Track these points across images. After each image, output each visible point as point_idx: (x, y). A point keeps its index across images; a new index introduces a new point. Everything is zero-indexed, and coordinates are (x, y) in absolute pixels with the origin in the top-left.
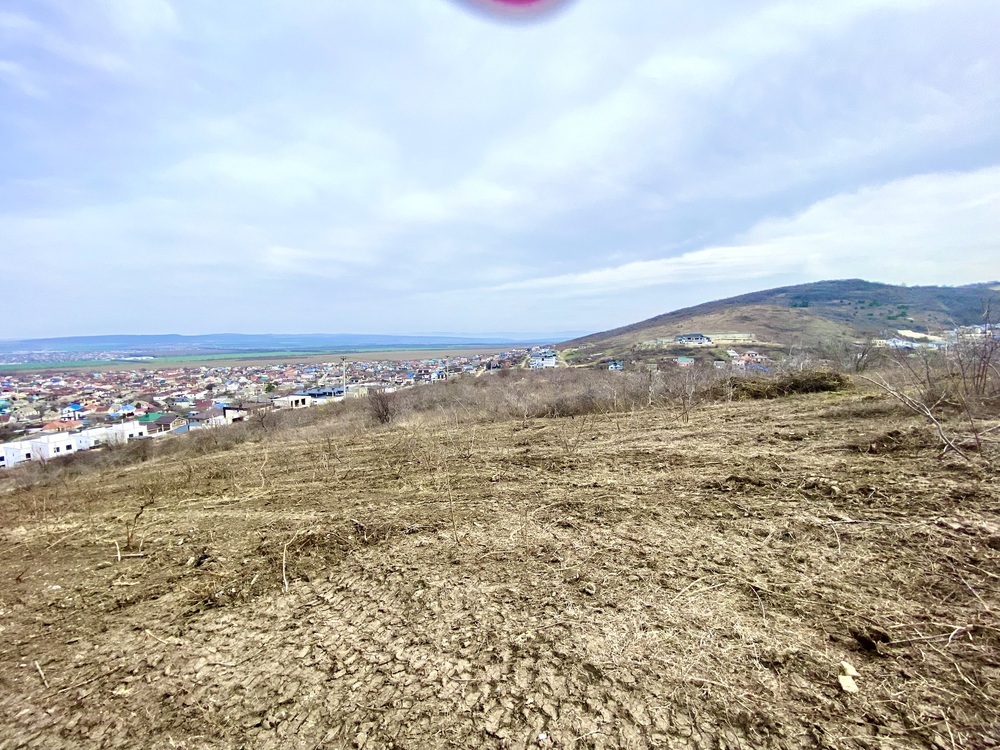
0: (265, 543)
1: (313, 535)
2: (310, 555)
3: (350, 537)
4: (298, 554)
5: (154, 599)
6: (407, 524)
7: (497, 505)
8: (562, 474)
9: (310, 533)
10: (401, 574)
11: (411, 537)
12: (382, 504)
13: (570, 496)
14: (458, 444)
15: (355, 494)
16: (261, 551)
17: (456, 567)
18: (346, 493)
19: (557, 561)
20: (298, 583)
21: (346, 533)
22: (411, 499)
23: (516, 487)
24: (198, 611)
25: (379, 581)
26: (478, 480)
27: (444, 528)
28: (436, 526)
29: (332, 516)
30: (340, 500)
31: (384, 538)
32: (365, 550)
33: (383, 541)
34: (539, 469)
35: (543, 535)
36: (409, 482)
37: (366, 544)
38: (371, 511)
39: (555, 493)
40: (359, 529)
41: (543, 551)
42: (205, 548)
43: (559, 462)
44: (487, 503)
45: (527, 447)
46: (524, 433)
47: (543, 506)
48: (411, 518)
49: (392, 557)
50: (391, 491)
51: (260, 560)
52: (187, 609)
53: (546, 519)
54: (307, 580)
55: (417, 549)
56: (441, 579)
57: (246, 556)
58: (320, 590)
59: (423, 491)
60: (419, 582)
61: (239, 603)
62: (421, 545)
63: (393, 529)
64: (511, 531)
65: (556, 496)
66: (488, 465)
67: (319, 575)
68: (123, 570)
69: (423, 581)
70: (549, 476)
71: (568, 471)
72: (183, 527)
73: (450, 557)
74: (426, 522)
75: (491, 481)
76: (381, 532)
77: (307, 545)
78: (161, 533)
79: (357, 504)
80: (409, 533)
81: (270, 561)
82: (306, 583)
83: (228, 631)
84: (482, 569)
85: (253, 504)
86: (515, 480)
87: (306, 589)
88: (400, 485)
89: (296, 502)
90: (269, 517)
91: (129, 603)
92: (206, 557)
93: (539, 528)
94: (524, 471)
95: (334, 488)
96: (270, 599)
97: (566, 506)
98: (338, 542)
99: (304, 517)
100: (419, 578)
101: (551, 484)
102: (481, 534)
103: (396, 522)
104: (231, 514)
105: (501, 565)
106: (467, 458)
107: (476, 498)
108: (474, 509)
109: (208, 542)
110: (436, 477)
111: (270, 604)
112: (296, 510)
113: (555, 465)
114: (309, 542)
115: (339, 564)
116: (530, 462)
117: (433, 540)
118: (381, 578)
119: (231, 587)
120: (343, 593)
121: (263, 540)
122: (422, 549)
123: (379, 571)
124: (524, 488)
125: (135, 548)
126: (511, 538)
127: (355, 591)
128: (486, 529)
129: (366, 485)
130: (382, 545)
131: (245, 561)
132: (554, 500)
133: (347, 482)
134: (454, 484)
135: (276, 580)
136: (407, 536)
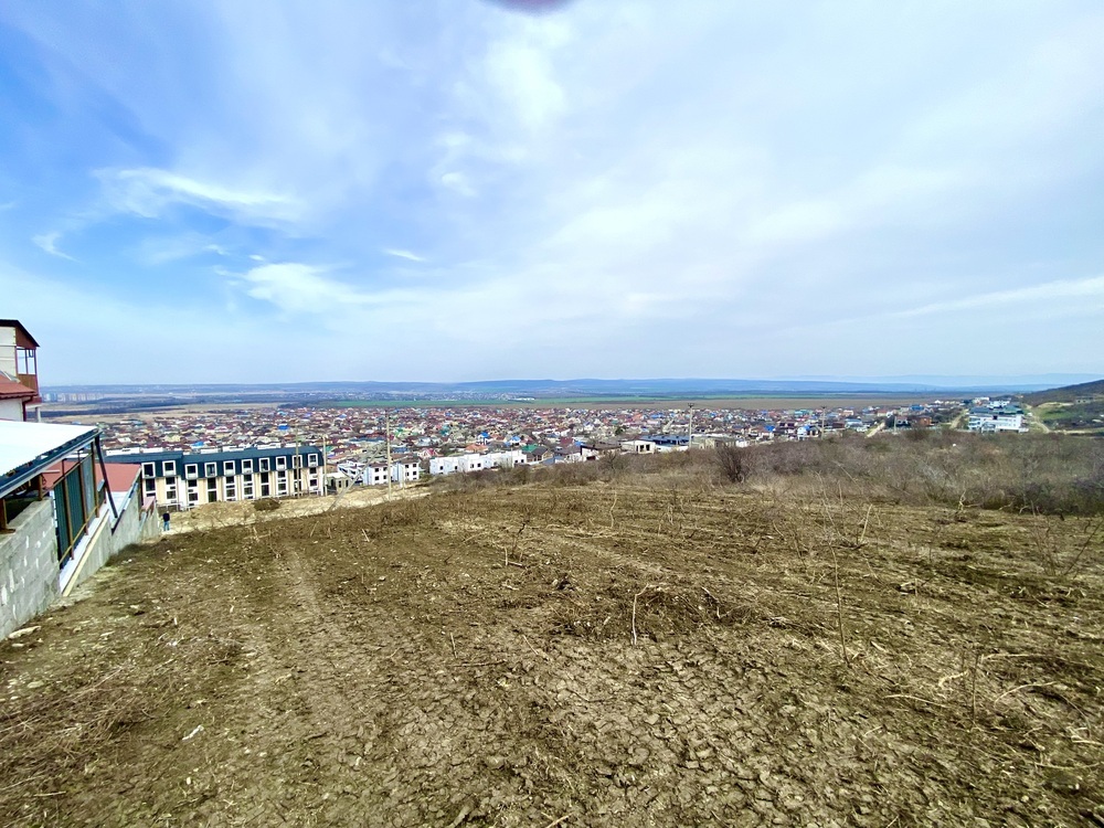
0: (615, 585)
1: (662, 593)
2: (658, 613)
3: (700, 608)
4: (646, 608)
5: (529, 608)
6: (769, 613)
7: (912, 627)
8: (1040, 609)
9: (659, 589)
10: (765, 675)
11: (776, 632)
12: (736, 580)
13: (1063, 651)
14: (841, 527)
15: (703, 558)
16: (612, 593)
17: (844, 695)
18: (693, 555)
19: (1032, 748)
20: (645, 639)
21: (695, 601)
22: (775, 584)
23: (945, 609)
24: (560, 633)
25: (736, 672)
26: (876, 582)
27: (824, 636)
28: (812, 628)
29: (680, 577)
30: (687, 561)
31: (741, 622)
32: (717, 628)
33: (739, 625)
34: (991, 592)
35: (1006, 698)
36: (770, 561)
37: (719, 622)
38: (723, 584)
39: (1027, 636)
40: (711, 602)
41: (1001, 723)
42: (566, 574)
43: (1035, 589)
44: (893, 621)
45: (967, 553)
46: (968, 528)
47: (1003, 654)
48: (775, 608)
49: (751, 648)
50: (747, 566)
51: (612, 603)
52: (552, 627)
53: (1014, 677)
54: (655, 640)
55: (786, 651)
56: (821, 703)
57: (598, 593)
58: (668, 656)
59: (790, 578)
60: (790, 694)
61: (592, 638)
62: (790, 647)
63: (753, 614)
64: (940, 675)
65: (1031, 643)
66: (891, 565)
67: (666, 639)
68: (509, 575)
69: (795, 696)
70: (1015, 609)
71: (1057, 607)
72: (550, 548)
73: (835, 678)
74: (796, 619)
75: (899, 589)
76: (739, 614)
77: (655, 601)
78: (534, 551)
79: (706, 571)
80: (773, 626)
81: (621, 606)
82: (653, 642)
83: (583, 663)
84: (889, 713)
85: (604, 542)
86: (947, 599)
87: (653, 648)
88: (758, 563)
89: (642, 551)
90: (619, 559)
91: (512, 606)
92: (567, 583)
93: (995, 685)
94: (961, 588)
95: (680, 545)
96: (619, 646)
97: (1054, 666)
98: (687, 609)
99: (651, 570)
100: (788, 689)
101: (1019, 621)
102: (883, 663)
103: (753, 605)
104: (586, 547)
105: (920, 720)
106: (857, 548)
107: (871, 607)
108: (871, 623)
109: (568, 568)
110: (808, 563)
111: (620, 652)
112: (642, 559)
113: (1029, 592)
114: (657, 599)
115: (688, 634)
116: (983, 578)
117: (806, 645)
118: (738, 670)
119: (587, 621)
120: (694, 669)
121: (613, 581)
122: (791, 653)
123: (735, 659)
124: (963, 616)
125: (517, 557)
126: (940, 684)
127: (707, 673)
128: (894, 659)
129: (715, 551)
130: (737, 629)
131: (598, 598)
132: (1027, 649)
133: (694, 542)
134: (834, 579)
135: (626, 629)
136: (771, 629)
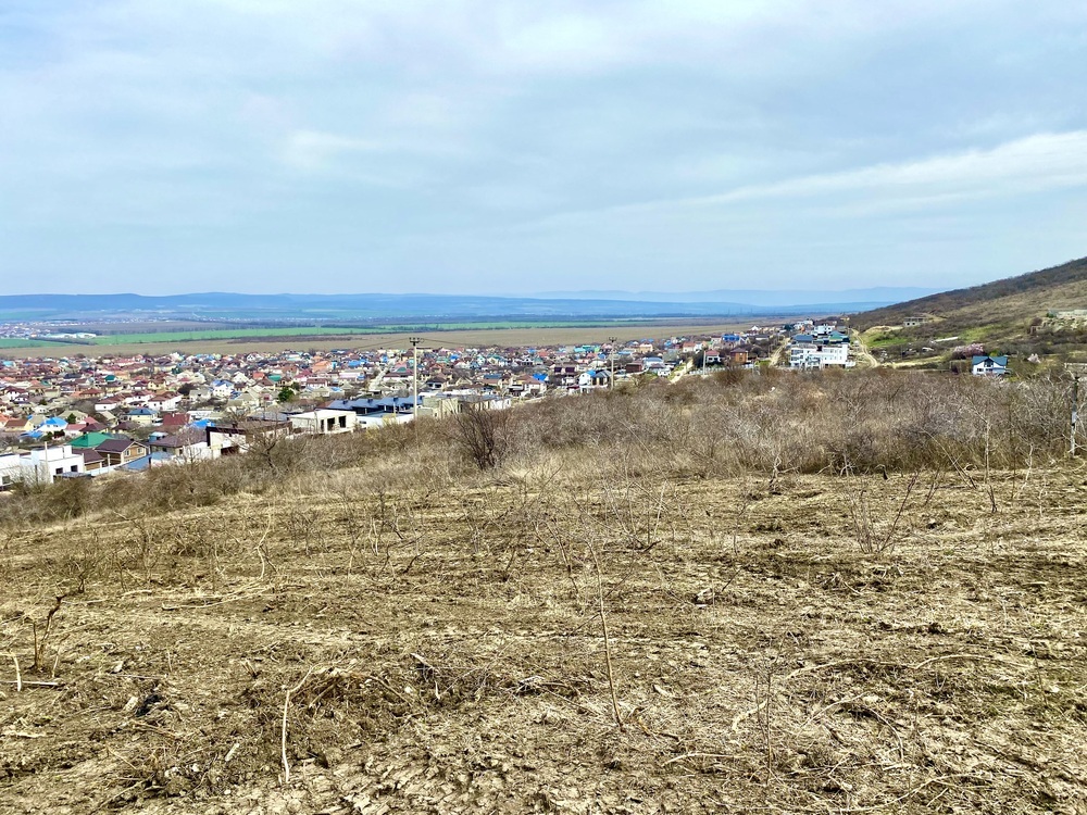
0: (258, 683)
1: (339, 678)
2: (332, 716)
3: (408, 690)
4: (310, 712)
5: (66, 767)
6: (518, 675)
7: (705, 653)
8: (854, 598)
9: (334, 673)
10: (502, 776)
11: (525, 702)
12: (472, 629)
13: (873, 649)
14: (627, 519)
15: (422, 604)
16: (250, 698)
17: (614, 776)
18: (408, 600)
19: (837, 789)
20: (308, 768)
21: (400, 681)
22: (529, 624)
23: (748, 619)
24: (134, 799)
25: (458, 784)
26: (668, 596)
27: (592, 692)
28: (577, 684)
29: (379, 643)
30: (395, 613)
31: (473, 700)
32: (434, 717)
33: (470, 704)
34: (803, 585)
35: (809, 728)
36: (527, 590)
37: (439, 705)
38: (451, 641)
39: (839, 640)
40: (425, 676)
41: (805, 764)
42: (156, 683)
43: (849, 573)
44: (684, 648)
45: (778, 536)
46: (772, 504)
47: (809, 666)
48: (526, 663)
49: (486, 738)
50: (489, 603)
51: (245, 715)
52: (115, 793)
53: (816, 695)
54: (325, 764)
55: (538, 729)
56: (581, 796)
57: (223, 705)
58: (346, 787)
59: (555, 611)
60: (537, 796)
61: (202, 793)
62: (545, 722)
63: (491, 681)
64: (734, 714)
65: (840, 646)
66: (689, 567)
67: (346, 758)
68: (21, 709)
69: (544, 797)
70: (826, 603)
71: (871, 593)
72: (127, 638)
73: (601, 754)
74: (555, 674)
75: (695, 600)
76: (468, 685)
77: (329, 696)
78: (88, 648)
79: (426, 625)
80: (522, 694)
81: (261, 721)
82: (322, 770)
84: (669, 786)
85: (244, 608)
86: (750, 603)
87: (322, 782)
88: (510, 594)
89: (316, 611)
90: (269, 633)
91: (25, 771)
92: (156, 699)
93: (798, 712)
94: (769, 586)
95: (386, 589)
96: (256, 793)
97: (863, 670)
98: (385, 697)
99: (331, 641)
100: (536, 789)
101: (830, 618)
102: (669, 712)
103: (495, 667)
104: (206, 623)
105: (710, 784)
106: (645, 549)
107: (659, 634)
108: (655, 657)
109: (163, 670)
110: (581, 583)
111: (257, 803)
112: (315, 626)
113: (840, 579)
114: (332, 690)
115: (384, 741)
116: (784, 569)
117: (568, 714)
118: (463, 778)
119: (191, 763)
120: (390, 798)
121: (255, 676)
122: (544, 730)
123: (459, 762)
124: (769, 624)
125: (47, 670)
126: (734, 727)
127: (411, 798)
128: (681, 703)
129: (445, 588)
130: (467, 710)
131: (221, 714)
132: (835, 655)
133: (410, 579)
134: (616, 601)
135: (269, 759)
136: (518, 699)
